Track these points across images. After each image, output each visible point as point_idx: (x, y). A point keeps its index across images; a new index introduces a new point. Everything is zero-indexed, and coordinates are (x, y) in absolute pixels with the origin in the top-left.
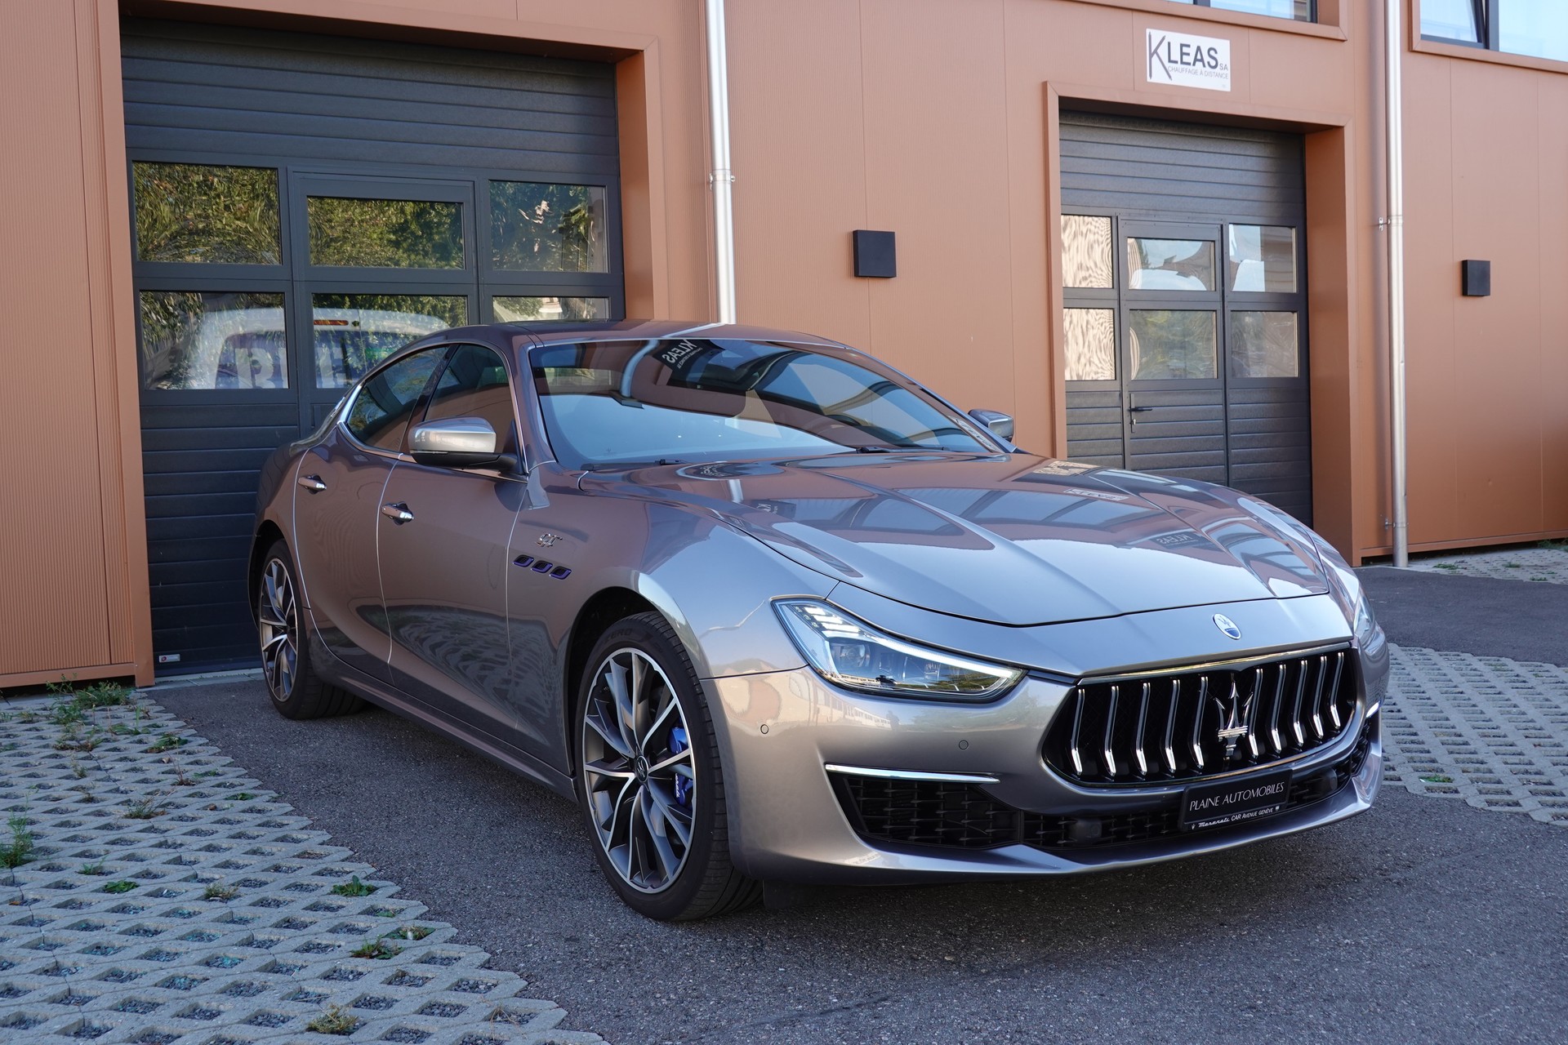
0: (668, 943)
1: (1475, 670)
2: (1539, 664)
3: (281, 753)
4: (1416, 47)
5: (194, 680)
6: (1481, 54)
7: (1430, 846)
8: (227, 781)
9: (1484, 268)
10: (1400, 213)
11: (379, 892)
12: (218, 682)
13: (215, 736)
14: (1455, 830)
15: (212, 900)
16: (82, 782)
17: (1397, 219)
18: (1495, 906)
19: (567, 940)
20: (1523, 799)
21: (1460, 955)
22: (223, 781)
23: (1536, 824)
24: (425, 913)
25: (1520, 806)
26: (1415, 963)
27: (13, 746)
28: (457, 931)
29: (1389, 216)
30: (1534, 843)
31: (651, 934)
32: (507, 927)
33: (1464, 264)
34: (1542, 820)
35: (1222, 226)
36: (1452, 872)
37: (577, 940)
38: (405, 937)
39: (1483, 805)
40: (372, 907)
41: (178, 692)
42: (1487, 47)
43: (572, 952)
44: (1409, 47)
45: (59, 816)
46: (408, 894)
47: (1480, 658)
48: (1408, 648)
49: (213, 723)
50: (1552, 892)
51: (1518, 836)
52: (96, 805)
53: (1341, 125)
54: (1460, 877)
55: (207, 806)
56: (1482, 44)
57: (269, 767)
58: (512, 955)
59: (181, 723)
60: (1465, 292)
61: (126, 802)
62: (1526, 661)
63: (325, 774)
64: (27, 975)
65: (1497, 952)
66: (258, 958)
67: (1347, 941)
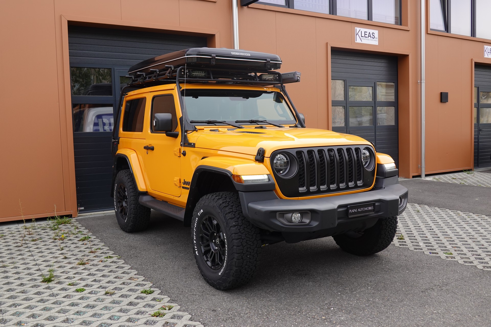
0: (242, 312)
1: (451, 215)
2: (468, 213)
3: (118, 242)
4: (429, 33)
5: (88, 215)
6: (446, 34)
7: (451, 277)
8: (104, 251)
9: (446, 94)
10: (424, 79)
11: (155, 292)
12: (95, 216)
13: (98, 235)
14: (457, 272)
15: (107, 295)
16: (63, 252)
17: (424, 81)
18: (474, 299)
19: (213, 311)
20: (474, 261)
21: (468, 317)
22: (103, 251)
23: (479, 270)
24: (169, 300)
25: (473, 263)
26: (456, 320)
27: (41, 238)
28: (180, 307)
29: (421, 80)
30: (480, 277)
31: (236, 309)
32: (194, 306)
33: (441, 93)
34: (481, 269)
35: (375, 83)
36: (459, 287)
37: (215, 311)
38: (165, 309)
39: (463, 263)
40: (154, 298)
41: (84, 219)
42: (448, 32)
43: (215, 315)
44: (427, 33)
45: (58, 264)
46: (163, 293)
47: (451, 211)
48: (431, 207)
49: (96, 231)
50: (489, 294)
51: (475, 274)
52: (68, 260)
53: (408, 54)
54: (462, 289)
55: (100, 261)
56: (446, 31)
57: (115, 247)
58: (197, 316)
59: (87, 231)
60: (441, 101)
61: (76, 259)
62: (465, 212)
63: (132, 249)
64: (60, 323)
65: (478, 316)
66: (124, 317)
67: (435, 312)
